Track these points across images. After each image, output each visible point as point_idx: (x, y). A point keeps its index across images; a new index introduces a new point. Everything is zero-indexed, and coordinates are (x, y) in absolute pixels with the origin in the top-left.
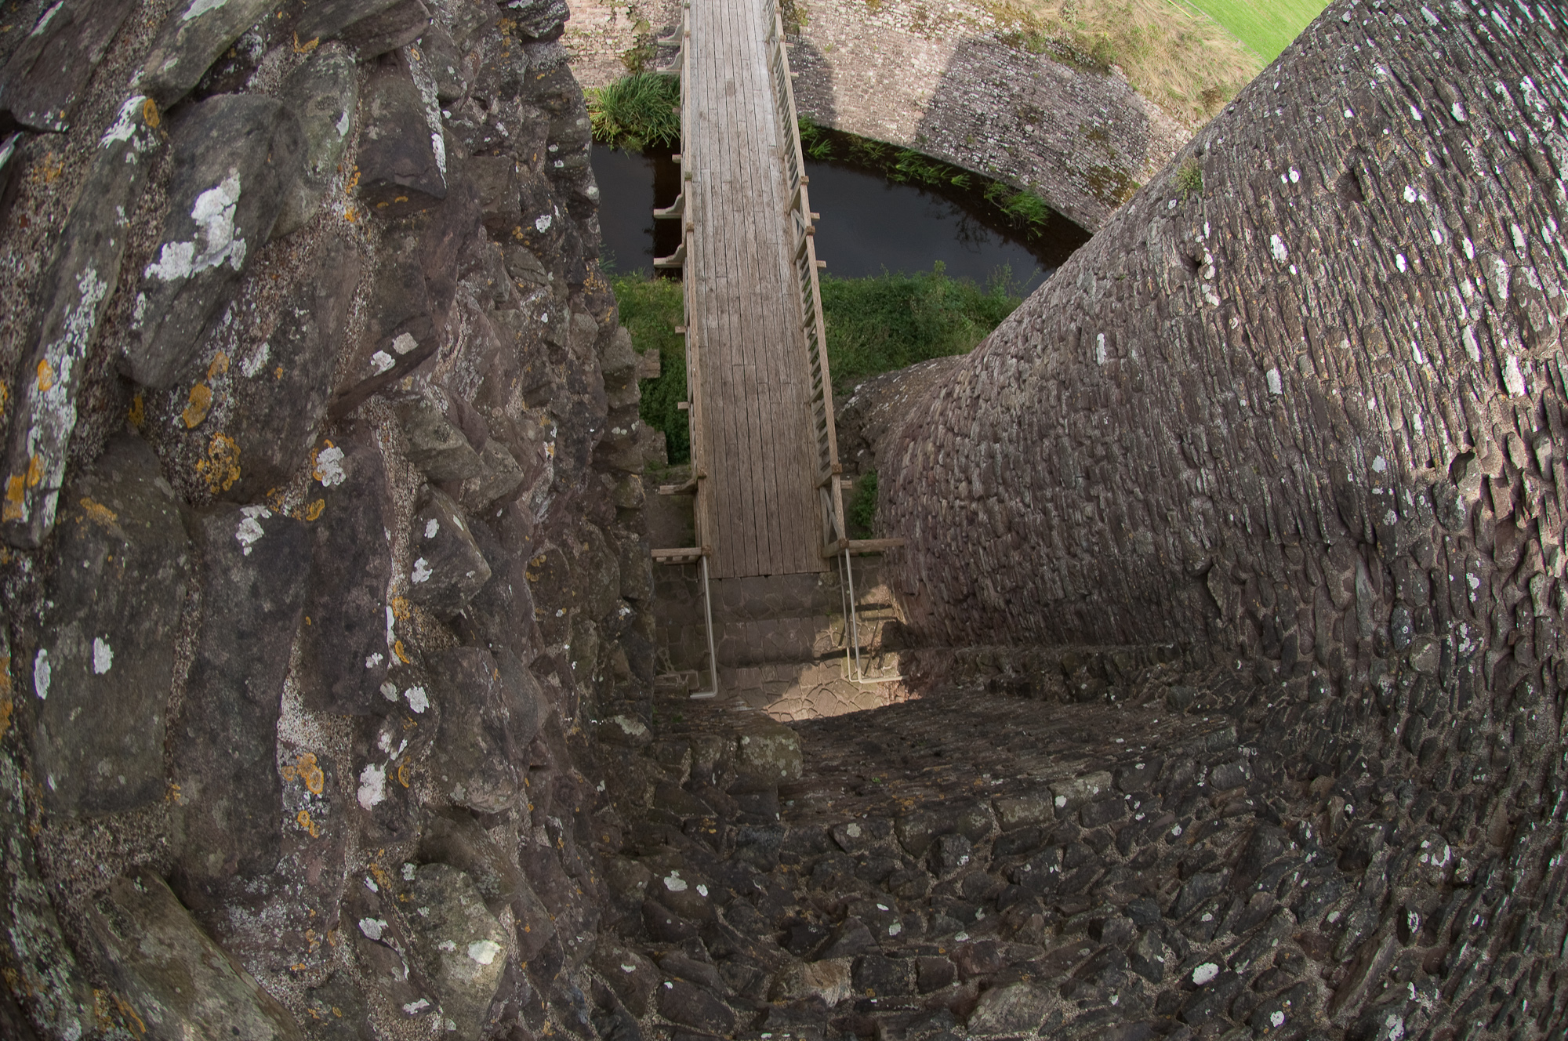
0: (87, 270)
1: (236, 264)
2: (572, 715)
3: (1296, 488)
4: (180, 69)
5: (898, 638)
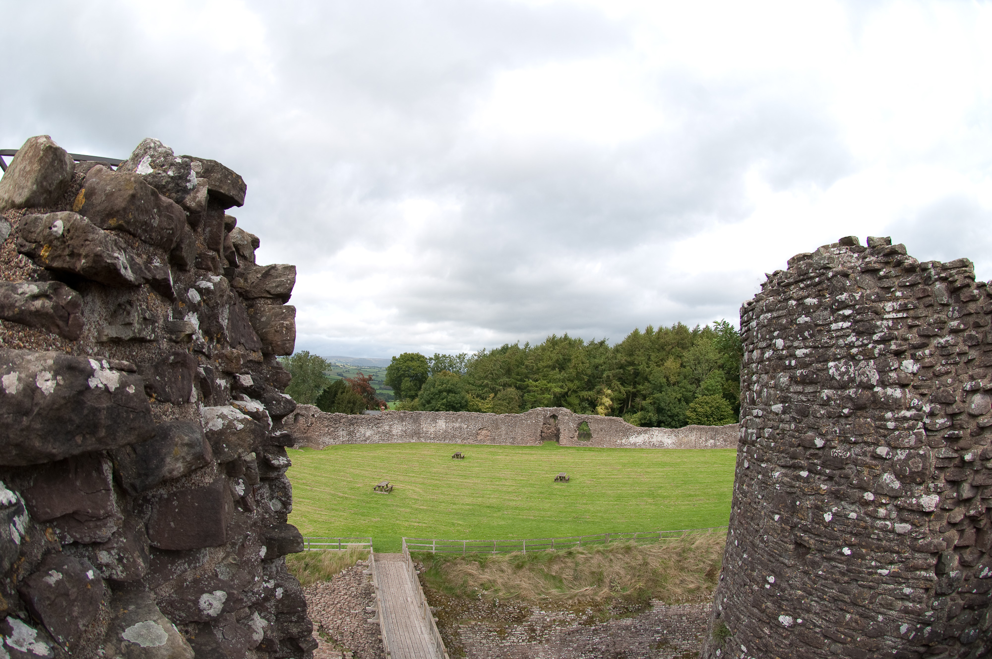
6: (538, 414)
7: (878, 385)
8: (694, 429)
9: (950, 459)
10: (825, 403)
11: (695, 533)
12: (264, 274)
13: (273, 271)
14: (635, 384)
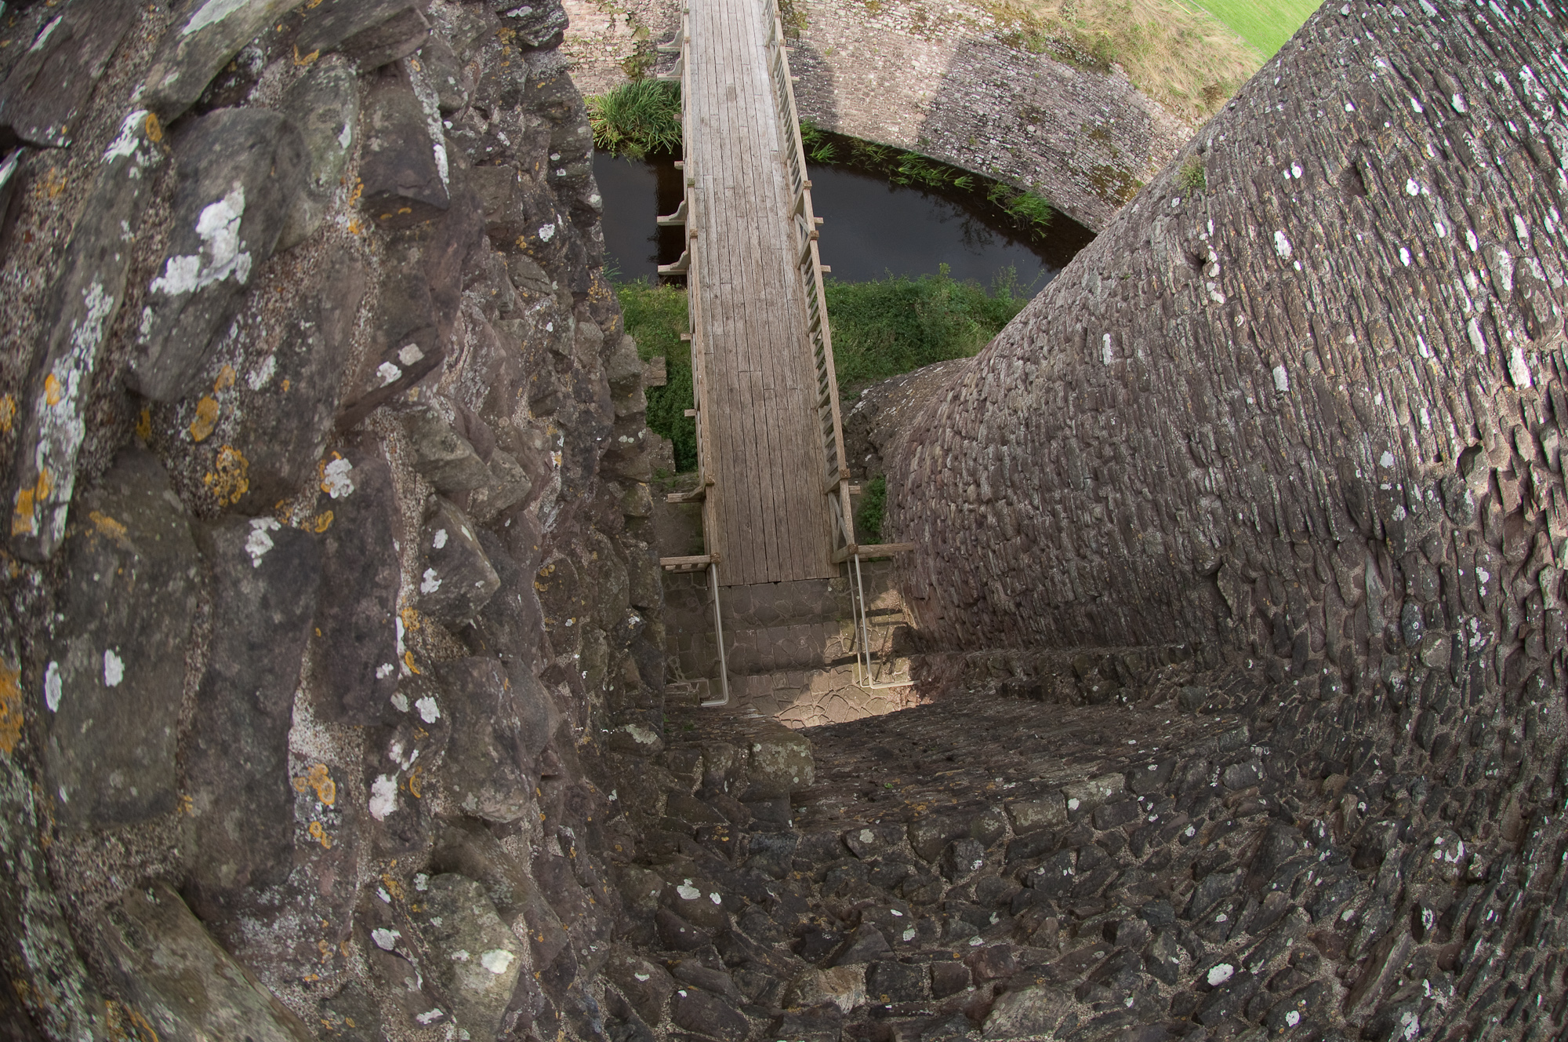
0: (93, 285)
1: (242, 278)
2: (583, 725)
3: (1304, 485)
4: (181, 83)
5: (909, 643)
11: (1217, 25)
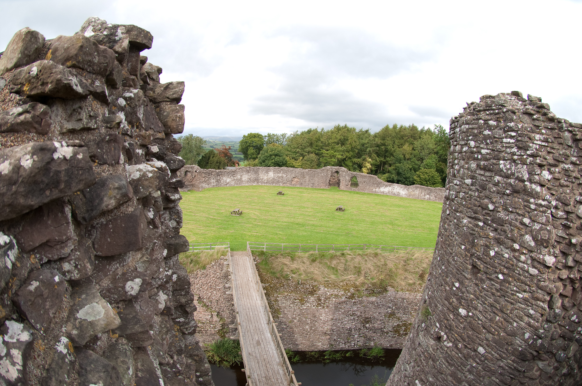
6: (328, 170)
7: (527, 181)
8: (418, 187)
9: (564, 238)
10: (496, 184)
11: (415, 250)
12: (165, 87)
13: (170, 85)
14: (385, 157)
